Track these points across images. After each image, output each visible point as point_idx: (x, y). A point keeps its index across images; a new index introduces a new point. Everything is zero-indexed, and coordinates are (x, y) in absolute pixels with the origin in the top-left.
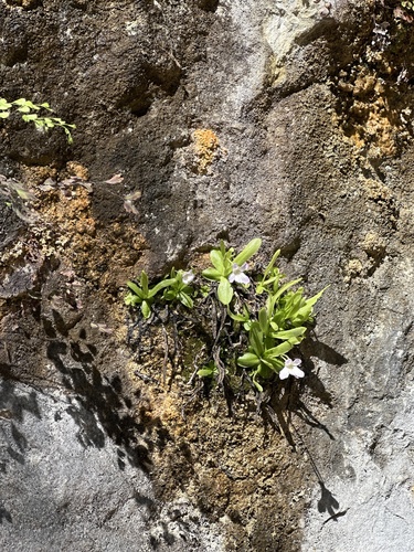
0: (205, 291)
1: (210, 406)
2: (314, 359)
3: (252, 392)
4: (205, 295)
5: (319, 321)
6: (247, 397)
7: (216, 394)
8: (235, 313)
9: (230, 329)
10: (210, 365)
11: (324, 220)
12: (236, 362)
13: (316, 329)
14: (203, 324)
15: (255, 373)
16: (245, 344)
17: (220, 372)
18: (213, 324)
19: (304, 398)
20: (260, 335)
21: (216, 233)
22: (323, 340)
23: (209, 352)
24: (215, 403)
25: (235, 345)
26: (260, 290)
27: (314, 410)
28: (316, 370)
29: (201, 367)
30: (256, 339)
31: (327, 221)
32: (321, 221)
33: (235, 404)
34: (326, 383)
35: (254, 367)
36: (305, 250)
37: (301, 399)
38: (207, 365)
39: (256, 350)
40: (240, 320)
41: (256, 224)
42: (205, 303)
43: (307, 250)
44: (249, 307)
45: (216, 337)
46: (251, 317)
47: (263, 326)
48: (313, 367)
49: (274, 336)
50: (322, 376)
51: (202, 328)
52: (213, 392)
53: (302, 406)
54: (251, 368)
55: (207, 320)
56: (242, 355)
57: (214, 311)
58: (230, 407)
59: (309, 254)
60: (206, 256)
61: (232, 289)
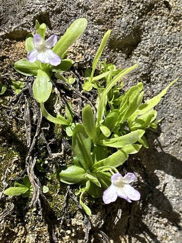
0: (18, 87)
1: (26, 234)
2: (159, 173)
3: (79, 215)
4: (17, 92)
5: (165, 128)
6: (74, 221)
7: (33, 218)
8: (55, 115)
9: (50, 135)
10: (23, 181)
11: (170, 9)
12: (59, 177)
13: (161, 138)
14: (14, 129)
15: (83, 191)
16: (69, 153)
17: (35, 191)
18: (27, 128)
19: (147, 220)
20: (87, 143)
21: (32, 16)
22: (169, 151)
23: (22, 165)
24: (32, 230)
25: (55, 155)
26: (88, 87)
27: (160, 233)
28: (161, 186)
29: (11, 184)
30: (82, 147)
31: (173, 11)
32: (166, 11)
33: (58, 231)
34: (173, 202)
35: (82, 183)
36: (146, 44)
37: (144, 221)
38: (20, 181)
39: (82, 162)
40: (60, 123)
41: (86, 9)
42: (15, 102)
43: (149, 44)
44: (72, 107)
45: (30, 144)
46: (76, 119)
47: (90, 130)
48: (158, 183)
49: (105, 143)
50: (168, 193)
51: (13, 134)
52: (30, 215)
53: (145, 229)
54: (77, 184)
55: (20, 124)
56: (65, 168)
57: (27, 112)
58: (51, 235)
59: (152, 49)
60: (19, 44)
61: (50, 85)
